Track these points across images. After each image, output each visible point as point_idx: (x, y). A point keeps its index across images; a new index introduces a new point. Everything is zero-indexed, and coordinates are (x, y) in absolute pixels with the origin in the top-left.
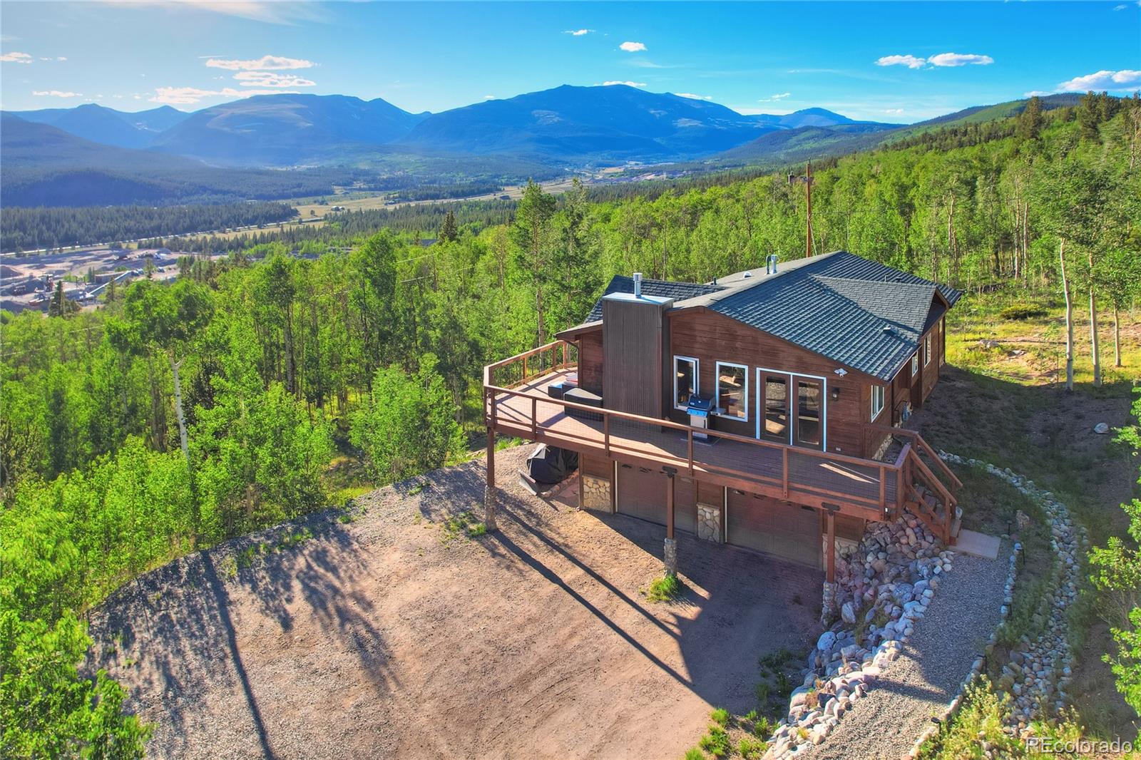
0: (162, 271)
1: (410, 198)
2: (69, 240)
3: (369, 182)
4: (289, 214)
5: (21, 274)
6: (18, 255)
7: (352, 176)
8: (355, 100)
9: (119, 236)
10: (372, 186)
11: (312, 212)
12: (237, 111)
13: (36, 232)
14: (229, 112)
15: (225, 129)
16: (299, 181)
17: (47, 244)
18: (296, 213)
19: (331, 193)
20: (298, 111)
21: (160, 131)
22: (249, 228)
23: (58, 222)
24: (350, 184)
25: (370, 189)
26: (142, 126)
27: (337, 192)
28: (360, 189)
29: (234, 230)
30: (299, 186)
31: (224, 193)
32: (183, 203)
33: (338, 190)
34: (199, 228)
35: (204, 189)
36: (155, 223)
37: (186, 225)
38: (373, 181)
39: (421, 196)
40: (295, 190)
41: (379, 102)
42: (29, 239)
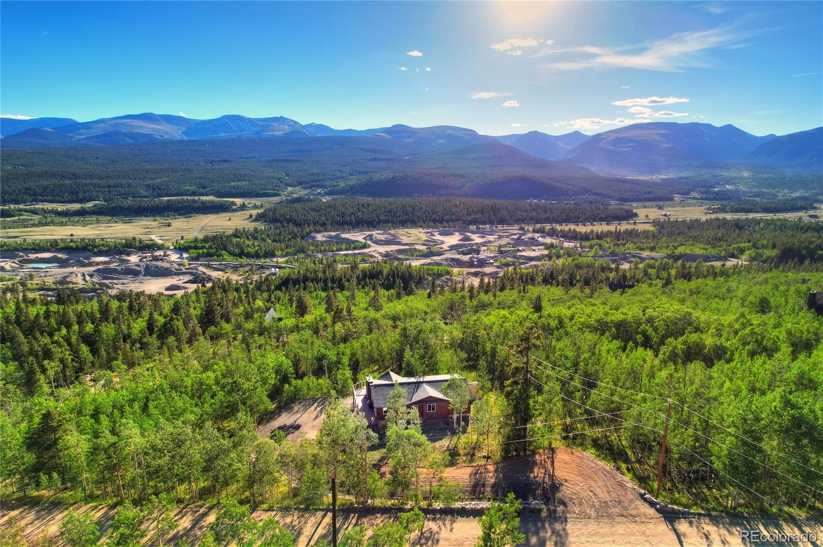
0: (534, 250)
1: (728, 210)
2: (502, 221)
3: (703, 193)
4: (630, 216)
5: (473, 240)
6: (478, 228)
7: (691, 187)
8: (708, 127)
9: (526, 221)
10: (704, 196)
11: (647, 216)
12: (620, 135)
13: (487, 215)
14: (614, 136)
15: (611, 147)
16: (651, 189)
17: (491, 222)
18: (636, 215)
19: (671, 199)
20: (663, 135)
21: (571, 148)
22: (601, 224)
23: (499, 210)
24: (687, 193)
25: (702, 199)
26: (561, 145)
27: (676, 199)
28: (694, 198)
29: (592, 224)
30: (650, 193)
31: (599, 195)
32: (572, 200)
33: (677, 198)
34: (572, 220)
35: (587, 191)
36: (547, 215)
37: (564, 218)
38: (706, 192)
39: (736, 209)
40: (646, 196)
41: (729, 127)
42: (484, 219)
